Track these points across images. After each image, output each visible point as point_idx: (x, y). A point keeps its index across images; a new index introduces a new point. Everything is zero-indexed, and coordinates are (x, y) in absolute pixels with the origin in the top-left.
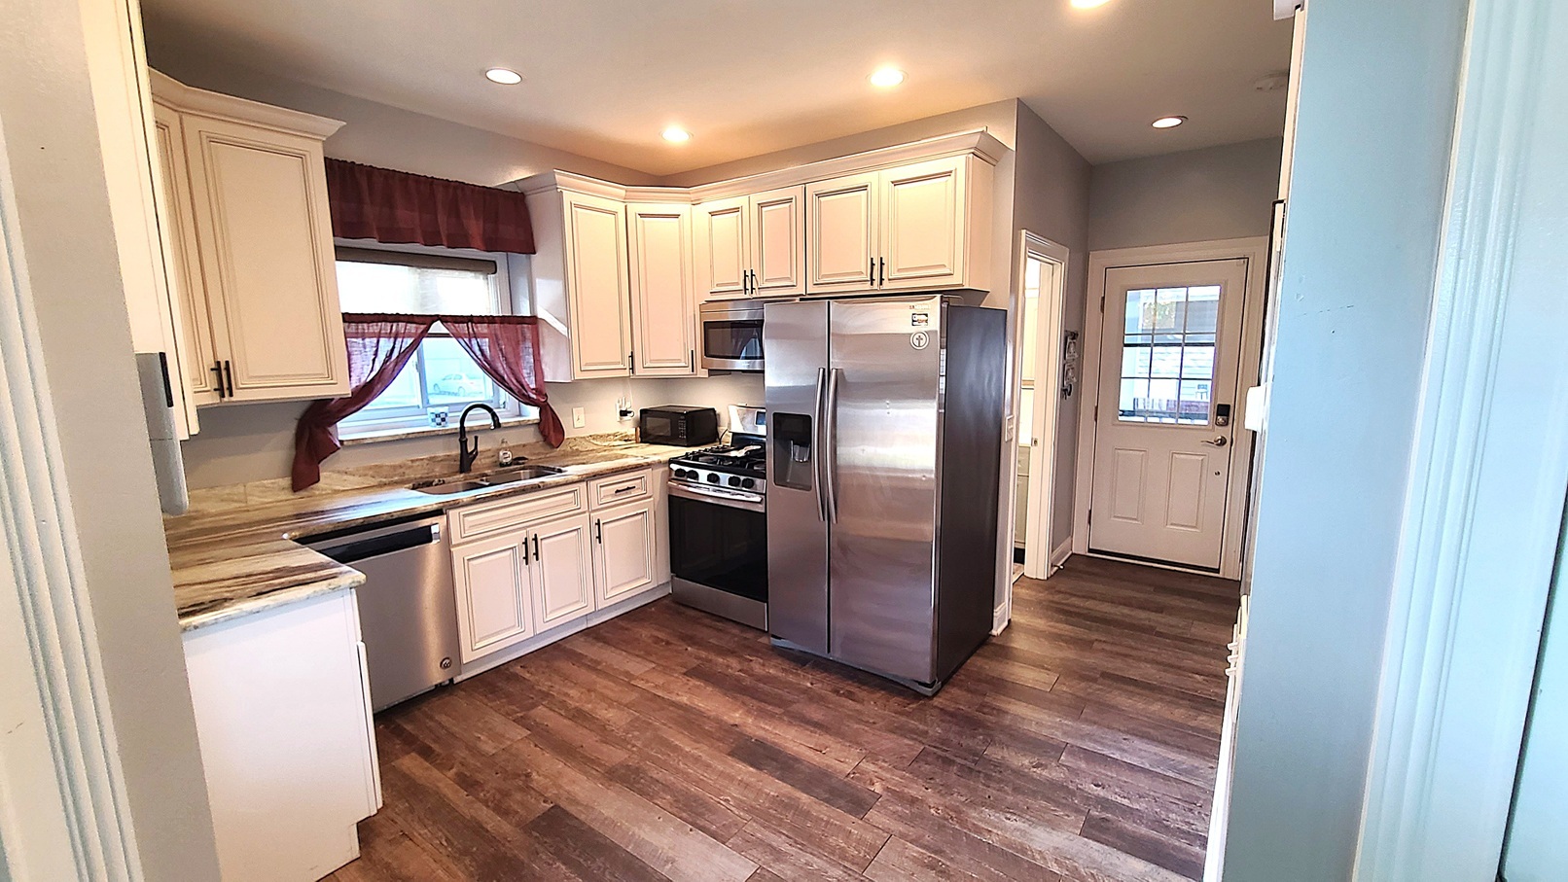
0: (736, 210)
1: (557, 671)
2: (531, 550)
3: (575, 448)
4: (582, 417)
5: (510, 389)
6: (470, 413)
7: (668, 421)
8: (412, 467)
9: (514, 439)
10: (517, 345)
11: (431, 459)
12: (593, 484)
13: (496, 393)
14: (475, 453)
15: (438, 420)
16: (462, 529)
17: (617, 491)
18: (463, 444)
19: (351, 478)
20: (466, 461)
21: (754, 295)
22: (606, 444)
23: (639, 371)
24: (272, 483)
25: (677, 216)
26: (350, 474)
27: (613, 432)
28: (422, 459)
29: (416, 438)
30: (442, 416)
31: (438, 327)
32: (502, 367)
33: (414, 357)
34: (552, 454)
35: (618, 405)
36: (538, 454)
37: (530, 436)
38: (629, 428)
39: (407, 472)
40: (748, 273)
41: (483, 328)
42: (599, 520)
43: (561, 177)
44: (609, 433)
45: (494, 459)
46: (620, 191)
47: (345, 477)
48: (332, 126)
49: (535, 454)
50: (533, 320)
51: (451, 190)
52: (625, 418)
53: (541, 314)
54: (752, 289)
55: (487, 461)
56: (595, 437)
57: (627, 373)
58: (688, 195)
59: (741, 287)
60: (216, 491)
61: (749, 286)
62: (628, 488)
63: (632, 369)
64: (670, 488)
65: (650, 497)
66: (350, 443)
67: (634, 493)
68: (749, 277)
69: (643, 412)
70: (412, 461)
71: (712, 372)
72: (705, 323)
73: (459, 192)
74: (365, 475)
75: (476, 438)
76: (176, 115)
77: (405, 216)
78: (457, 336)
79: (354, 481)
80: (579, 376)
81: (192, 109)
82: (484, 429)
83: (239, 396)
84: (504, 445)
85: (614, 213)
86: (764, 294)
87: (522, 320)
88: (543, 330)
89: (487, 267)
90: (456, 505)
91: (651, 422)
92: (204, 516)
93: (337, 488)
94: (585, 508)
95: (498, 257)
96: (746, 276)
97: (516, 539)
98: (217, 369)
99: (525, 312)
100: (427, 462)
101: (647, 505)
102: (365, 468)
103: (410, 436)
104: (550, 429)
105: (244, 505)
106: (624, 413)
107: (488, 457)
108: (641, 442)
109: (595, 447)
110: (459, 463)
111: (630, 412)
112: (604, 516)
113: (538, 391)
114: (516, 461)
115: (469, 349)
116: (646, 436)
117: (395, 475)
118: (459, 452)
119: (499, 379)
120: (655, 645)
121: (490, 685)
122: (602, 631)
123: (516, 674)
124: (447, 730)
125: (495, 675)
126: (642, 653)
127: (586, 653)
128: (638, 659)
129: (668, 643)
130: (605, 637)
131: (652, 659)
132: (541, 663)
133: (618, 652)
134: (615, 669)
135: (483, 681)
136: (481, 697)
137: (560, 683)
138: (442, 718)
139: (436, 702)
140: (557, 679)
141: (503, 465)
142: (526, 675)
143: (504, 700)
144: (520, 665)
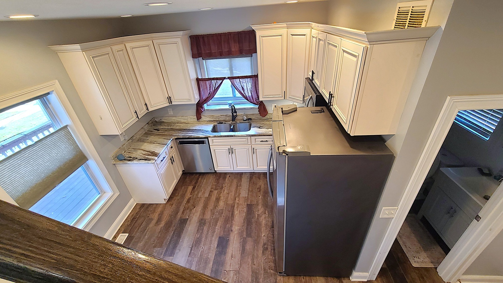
1: (232, 182)
2: (232, 151)
3: (271, 117)
8: (221, 117)
11: (225, 115)
12: (253, 137)
14: (236, 116)
16: (212, 142)
17: (262, 141)
20: (234, 118)
25: (305, 34)
30: (230, 104)
36: (258, 117)
42: (253, 148)
49: (256, 117)
57: (283, 98)
60: (183, 117)
62: (266, 141)
67: (268, 142)
70: (221, 115)
77: (214, 48)
80: (262, 99)
83: (173, 103)
84: (245, 115)
85: (281, 35)
92: (181, 122)
94: (250, 143)
97: (227, 148)
98: (168, 98)
102: (210, 116)
104: (262, 111)
112: (256, 147)
114: (248, 120)
118: (232, 115)
120: (256, 189)
121: (220, 177)
122: (255, 175)
123: (226, 178)
124: (202, 184)
125: (223, 175)
126: (251, 190)
127: (242, 181)
128: (247, 191)
129: (260, 191)
130: (253, 178)
131: (250, 193)
132: (233, 178)
133: (248, 185)
134: (240, 191)
135: (220, 175)
136: (215, 180)
137: (228, 186)
138: (205, 181)
139: (209, 175)
140: (229, 185)
141: (244, 120)
142: (227, 179)
143: (216, 184)
144: (230, 175)
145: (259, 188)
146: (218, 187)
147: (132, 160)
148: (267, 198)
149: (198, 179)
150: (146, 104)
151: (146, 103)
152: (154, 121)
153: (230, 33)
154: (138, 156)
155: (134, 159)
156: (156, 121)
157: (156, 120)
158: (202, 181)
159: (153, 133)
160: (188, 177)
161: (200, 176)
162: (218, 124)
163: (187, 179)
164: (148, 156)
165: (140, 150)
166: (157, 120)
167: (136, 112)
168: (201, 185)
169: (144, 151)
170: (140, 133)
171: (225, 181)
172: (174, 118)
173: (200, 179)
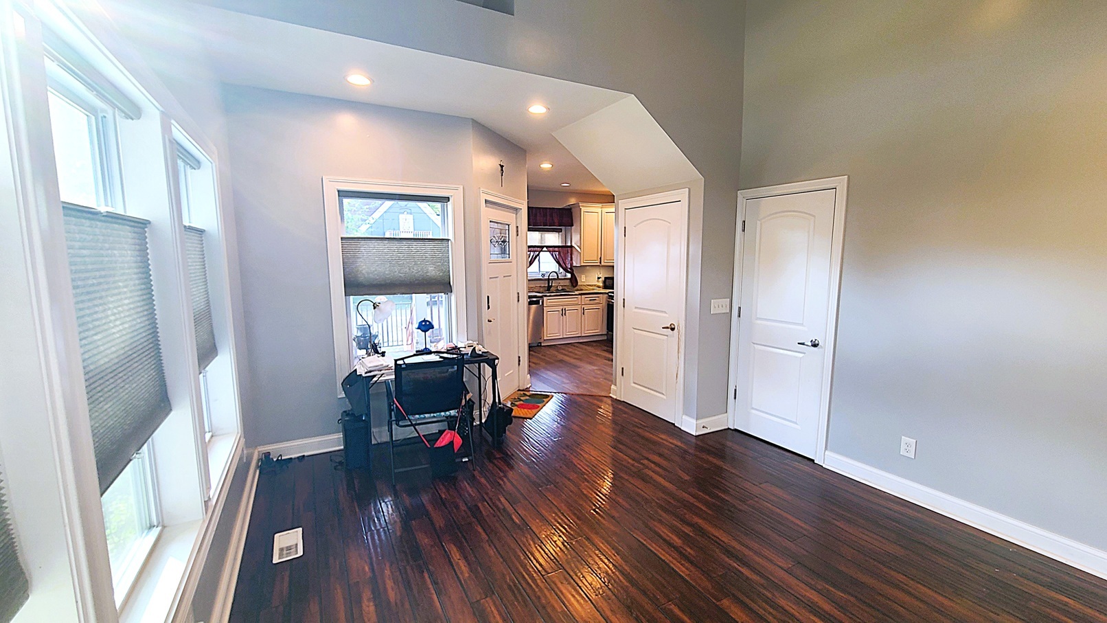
2: (563, 312)
3: (580, 286)
4: (584, 278)
5: (562, 268)
6: (551, 274)
8: (535, 288)
9: (562, 283)
10: (566, 254)
12: (583, 296)
13: (559, 269)
14: (552, 284)
15: (543, 276)
16: (547, 302)
17: (590, 300)
18: (549, 282)
20: (549, 288)
22: (592, 288)
23: (603, 264)
29: (537, 280)
30: (544, 274)
31: (545, 249)
32: (561, 262)
33: (538, 257)
34: (573, 288)
35: (597, 275)
37: (567, 283)
38: (600, 283)
41: (556, 249)
42: (584, 308)
43: (582, 203)
44: (593, 284)
45: (557, 288)
46: (600, 205)
49: (568, 288)
50: (571, 247)
52: (599, 280)
53: (573, 245)
55: (555, 287)
56: (586, 282)
57: (599, 264)
62: (594, 299)
63: (600, 262)
64: (609, 301)
65: (601, 304)
69: (606, 278)
70: (536, 286)
75: (552, 281)
78: (550, 252)
80: (583, 264)
82: (554, 279)
84: (560, 285)
85: (598, 213)
87: (568, 247)
88: (574, 250)
89: (559, 231)
90: (546, 296)
91: (607, 281)
94: (580, 303)
95: (563, 228)
99: (569, 244)
100: (539, 287)
101: (600, 306)
103: (535, 280)
104: (574, 281)
106: (599, 278)
109: (586, 287)
110: (547, 288)
111: (601, 278)
112: (586, 307)
113: (571, 269)
114: (563, 287)
115: (552, 255)
116: (605, 287)
117: (531, 289)
118: (547, 285)
119: (560, 265)
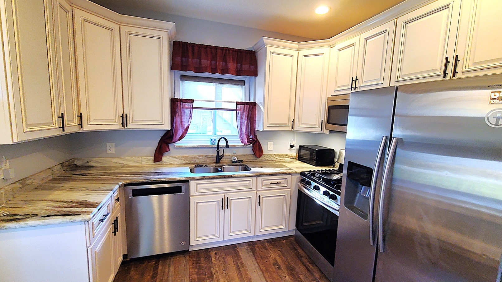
0: (353, 45)
1: (225, 263)
2: (225, 203)
3: (266, 159)
4: (272, 146)
6: (221, 140)
7: (309, 152)
8: (199, 158)
11: (206, 156)
12: (260, 179)
14: (223, 156)
15: (212, 142)
17: (272, 184)
18: (218, 152)
19: (176, 160)
20: (219, 158)
21: (356, 90)
22: (281, 159)
23: (296, 128)
24: (150, 158)
25: (322, 54)
26: (176, 158)
27: (285, 154)
28: (203, 156)
29: (201, 148)
30: (214, 140)
34: (256, 160)
35: (289, 142)
36: (250, 159)
37: (247, 152)
38: (294, 152)
39: (197, 160)
40: (354, 79)
42: (260, 195)
43: (266, 40)
44: (283, 154)
45: (230, 159)
46: (295, 45)
47: (175, 159)
48: (170, 25)
49: (248, 159)
50: (254, 104)
51: (224, 51)
52: (292, 148)
53: (257, 101)
54: (355, 87)
55: (228, 160)
56: (277, 155)
57: (291, 129)
58: (329, 43)
59: (350, 87)
60: (133, 158)
61: (354, 86)
62: (278, 183)
63: (293, 127)
64: (299, 186)
65: (289, 188)
66: (177, 147)
67: (280, 185)
68: (355, 80)
69: (300, 147)
70: (199, 156)
71: (331, 132)
72: (329, 106)
73: (227, 52)
74: (182, 159)
75: (224, 150)
76: (118, 26)
77: (205, 62)
79: (177, 161)
80: (266, 128)
81: (125, 23)
82: (224, 147)
83: (130, 127)
84: (234, 154)
85: (292, 56)
86: (362, 89)
89: (242, 83)
90: (193, 179)
91: (303, 152)
92: (128, 166)
93: (171, 163)
94: (254, 188)
95: (246, 78)
96: (353, 80)
97: (219, 197)
98: (122, 116)
99: (252, 101)
100: (204, 157)
101: (287, 192)
102: (182, 157)
103: (199, 147)
104: (258, 150)
105: (140, 164)
106: (292, 146)
107: (228, 158)
108: (298, 160)
109: (276, 160)
110: (216, 159)
111: (294, 146)
112: (263, 194)
114: (239, 161)
116: (300, 158)
117: (192, 161)
118: (216, 155)
120: (273, 267)
121: (199, 258)
122: (256, 245)
123: (210, 256)
124: (168, 277)
125: (205, 254)
126: (264, 269)
127: (242, 257)
128: (260, 273)
129: (279, 268)
130: (255, 250)
131: (266, 275)
132: (224, 255)
133: (255, 262)
134: (246, 274)
135: (198, 253)
136: (191, 264)
137: (222, 271)
138: (172, 269)
139: (177, 258)
140: (222, 267)
141: (233, 162)
142: (213, 259)
143: (196, 270)
144: (216, 252)
145: (276, 263)
146: (204, 276)
147: (22, 219)
148: (299, 277)
149: (156, 268)
150: (80, 116)
151: (81, 114)
152: (73, 163)
153: (228, 49)
154: (39, 211)
155: (28, 216)
156: (76, 165)
157: (76, 162)
158: (167, 270)
159: (74, 178)
160: (132, 269)
161: (158, 261)
162: (195, 167)
163: (132, 273)
164: (71, 209)
165: (43, 201)
166: (79, 163)
167: (62, 117)
168: (166, 277)
169: (57, 201)
170: (43, 175)
171: (212, 262)
172: (116, 160)
173: (160, 267)
